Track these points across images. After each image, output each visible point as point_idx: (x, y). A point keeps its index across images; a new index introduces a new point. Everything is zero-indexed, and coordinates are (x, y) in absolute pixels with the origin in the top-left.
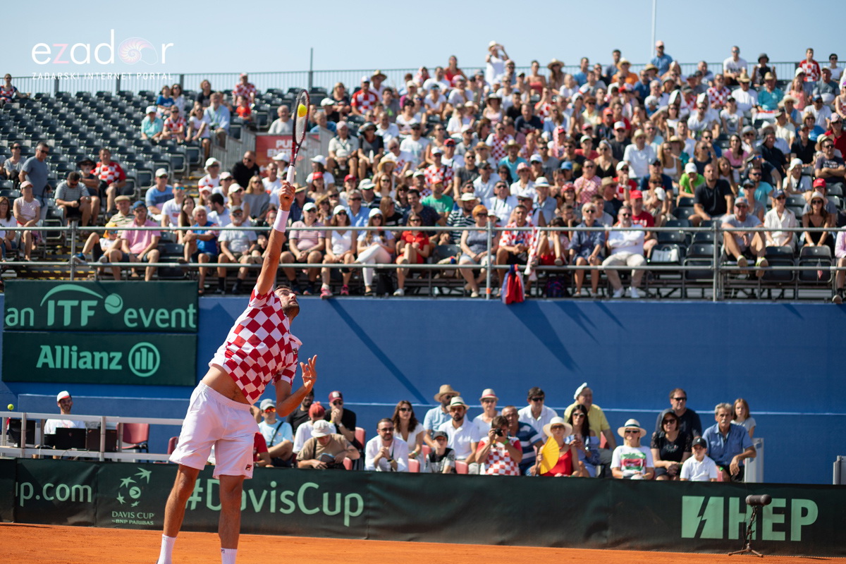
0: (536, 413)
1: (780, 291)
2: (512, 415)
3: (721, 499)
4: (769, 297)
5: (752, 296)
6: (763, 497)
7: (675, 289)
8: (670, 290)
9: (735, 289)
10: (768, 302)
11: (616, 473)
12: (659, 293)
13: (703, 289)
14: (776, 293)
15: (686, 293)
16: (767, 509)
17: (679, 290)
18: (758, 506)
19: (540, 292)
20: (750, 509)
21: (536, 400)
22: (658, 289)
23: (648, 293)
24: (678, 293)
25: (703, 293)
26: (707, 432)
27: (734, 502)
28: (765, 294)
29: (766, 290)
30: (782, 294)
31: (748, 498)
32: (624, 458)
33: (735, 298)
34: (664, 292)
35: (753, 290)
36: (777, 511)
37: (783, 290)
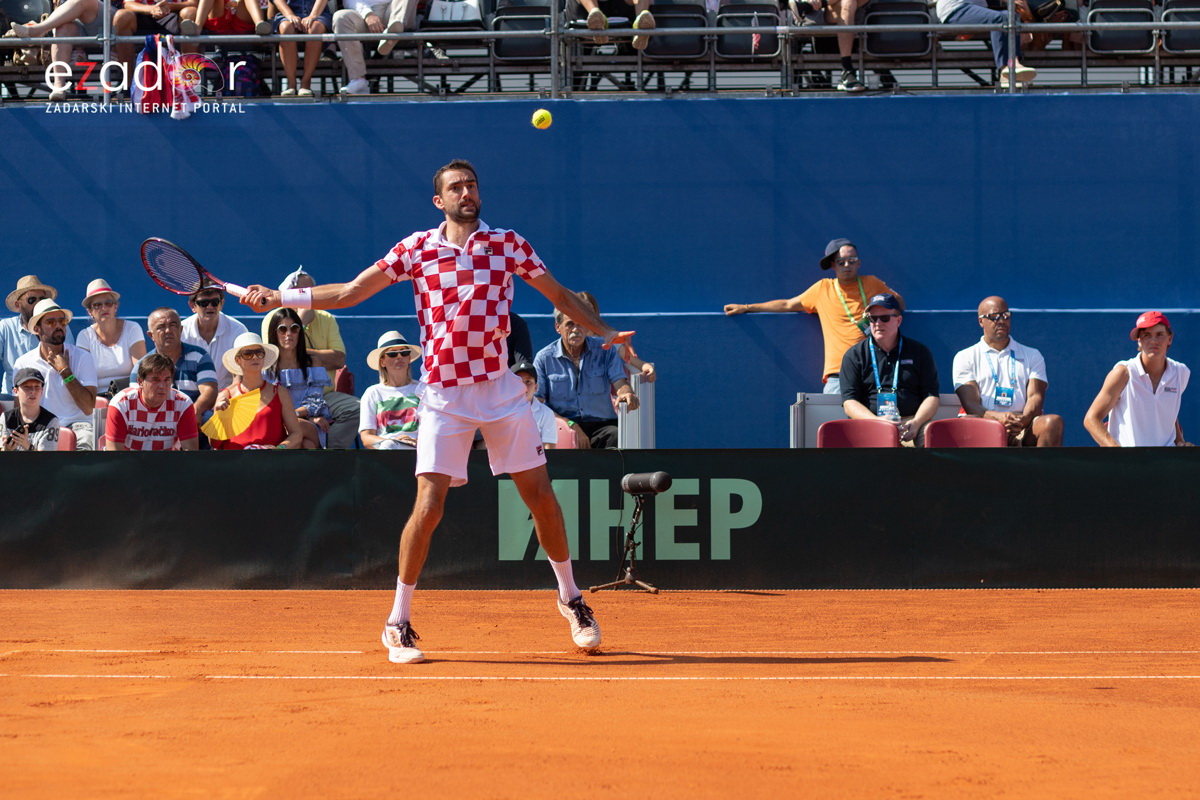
0: (207, 330)
1: (683, 74)
2: (170, 325)
3: (575, 483)
4: (661, 88)
5: (628, 86)
6: (654, 477)
7: (478, 77)
8: (468, 78)
9: (594, 73)
10: (658, 98)
11: (367, 439)
12: (445, 85)
13: (532, 74)
14: (673, 80)
15: (498, 83)
16: (664, 501)
17: (486, 77)
18: (646, 497)
19: (210, 89)
20: (630, 501)
21: (203, 304)
22: (443, 76)
23: (423, 86)
24: (482, 84)
25: (532, 84)
26: (540, 355)
27: (599, 488)
28: (653, 83)
29: (655, 75)
30: (687, 82)
31: (626, 479)
32: (381, 410)
33: (593, 89)
34: (455, 82)
35: (628, 74)
36: (681, 502)
37: (689, 74)
